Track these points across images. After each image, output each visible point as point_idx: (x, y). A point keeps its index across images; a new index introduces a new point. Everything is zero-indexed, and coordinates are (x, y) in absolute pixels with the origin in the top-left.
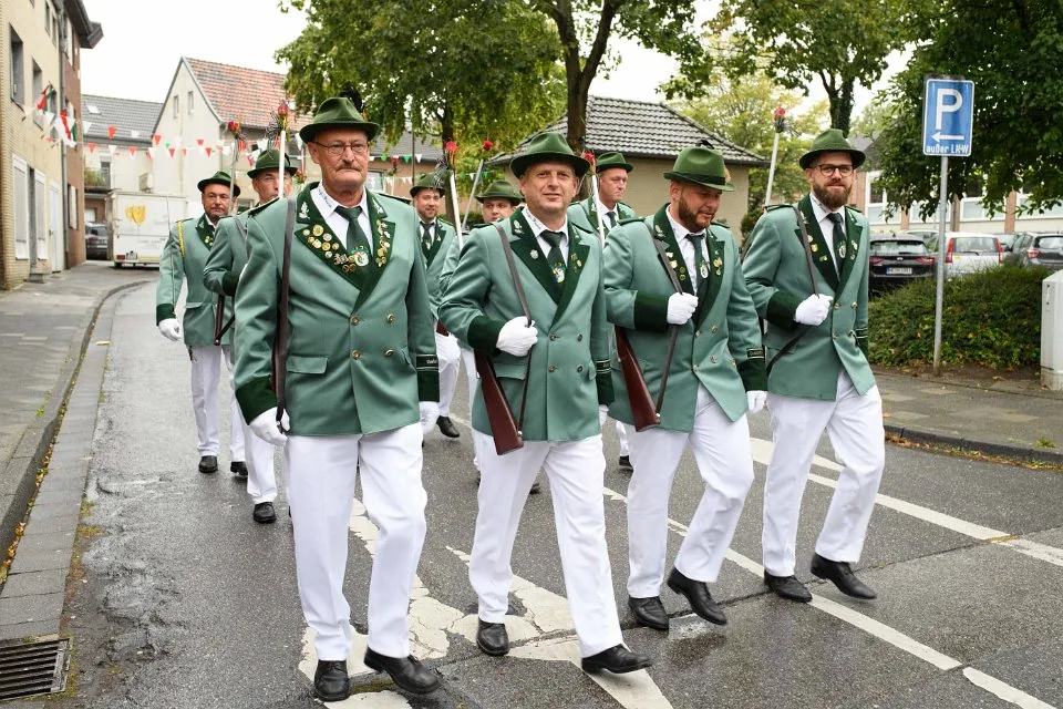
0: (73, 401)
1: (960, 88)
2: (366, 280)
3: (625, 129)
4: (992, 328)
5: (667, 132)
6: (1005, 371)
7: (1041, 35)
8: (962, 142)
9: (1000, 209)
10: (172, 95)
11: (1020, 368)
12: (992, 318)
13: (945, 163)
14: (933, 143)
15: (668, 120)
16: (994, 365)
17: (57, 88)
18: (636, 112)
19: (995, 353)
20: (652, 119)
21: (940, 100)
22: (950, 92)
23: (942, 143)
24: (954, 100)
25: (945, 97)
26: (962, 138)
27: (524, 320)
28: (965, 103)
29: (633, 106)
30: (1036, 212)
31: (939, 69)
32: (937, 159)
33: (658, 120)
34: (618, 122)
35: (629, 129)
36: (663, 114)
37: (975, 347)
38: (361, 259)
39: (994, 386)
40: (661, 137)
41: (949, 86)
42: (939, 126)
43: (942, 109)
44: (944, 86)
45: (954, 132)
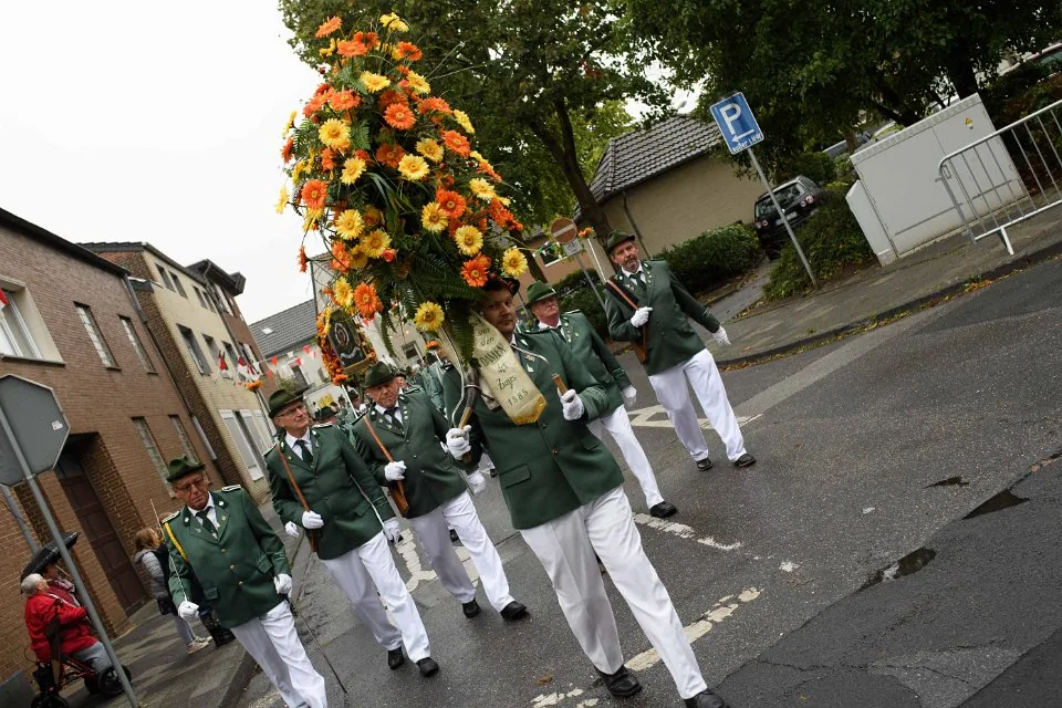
1: (734, 101)
5: (684, 137)
8: (754, 134)
10: (317, 291)
13: (750, 151)
15: (682, 126)
17: (230, 341)
21: (724, 115)
22: (729, 107)
23: (741, 141)
25: (727, 111)
26: (752, 131)
28: (742, 108)
32: (745, 152)
33: (673, 130)
37: (844, 253)
40: (682, 144)
41: (726, 103)
42: (733, 132)
44: (723, 105)
45: (745, 130)
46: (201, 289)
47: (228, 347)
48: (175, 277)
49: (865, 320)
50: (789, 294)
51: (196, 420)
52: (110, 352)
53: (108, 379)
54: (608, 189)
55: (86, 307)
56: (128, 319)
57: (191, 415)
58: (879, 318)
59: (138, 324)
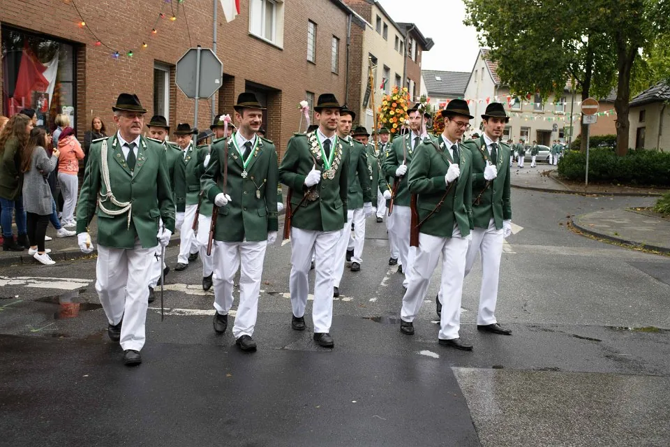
10: (475, 70)
17: (402, 75)
46: (401, 38)
47: (398, 77)
48: (385, 26)
49: (639, 244)
50: (662, 212)
52: (315, 53)
53: (304, 66)
54: (657, 95)
55: (315, 24)
56: (338, 39)
58: (646, 247)
59: (343, 44)
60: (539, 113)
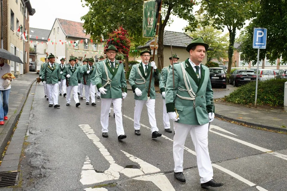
0: (24, 109)
1: (263, 30)
2: (53, 70)
3: (174, 39)
4: (271, 95)
5: (185, 41)
6: (274, 107)
7: (285, 17)
8: (263, 45)
9: (274, 63)
11: (278, 106)
12: (271, 92)
13: (259, 51)
14: (256, 45)
15: (186, 37)
16: (271, 105)
17: (23, 26)
18: (177, 35)
19: (272, 102)
20: (181, 37)
22: (260, 32)
23: (258, 45)
24: (261, 34)
25: (259, 33)
26: (263, 44)
27: (69, 74)
28: (264, 35)
29: (176, 33)
30: (284, 64)
31: (258, 25)
32: (257, 50)
33: (183, 37)
34: (172, 38)
35: (175, 40)
36: (185, 36)
38: (53, 69)
39: (271, 111)
40: (184, 42)
41: (260, 30)
42: (257, 40)
43: (258, 36)
44: (259, 30)
45: (261, 42)
51: (2, 41)
57: (1, 39)
60: (86, 50)
